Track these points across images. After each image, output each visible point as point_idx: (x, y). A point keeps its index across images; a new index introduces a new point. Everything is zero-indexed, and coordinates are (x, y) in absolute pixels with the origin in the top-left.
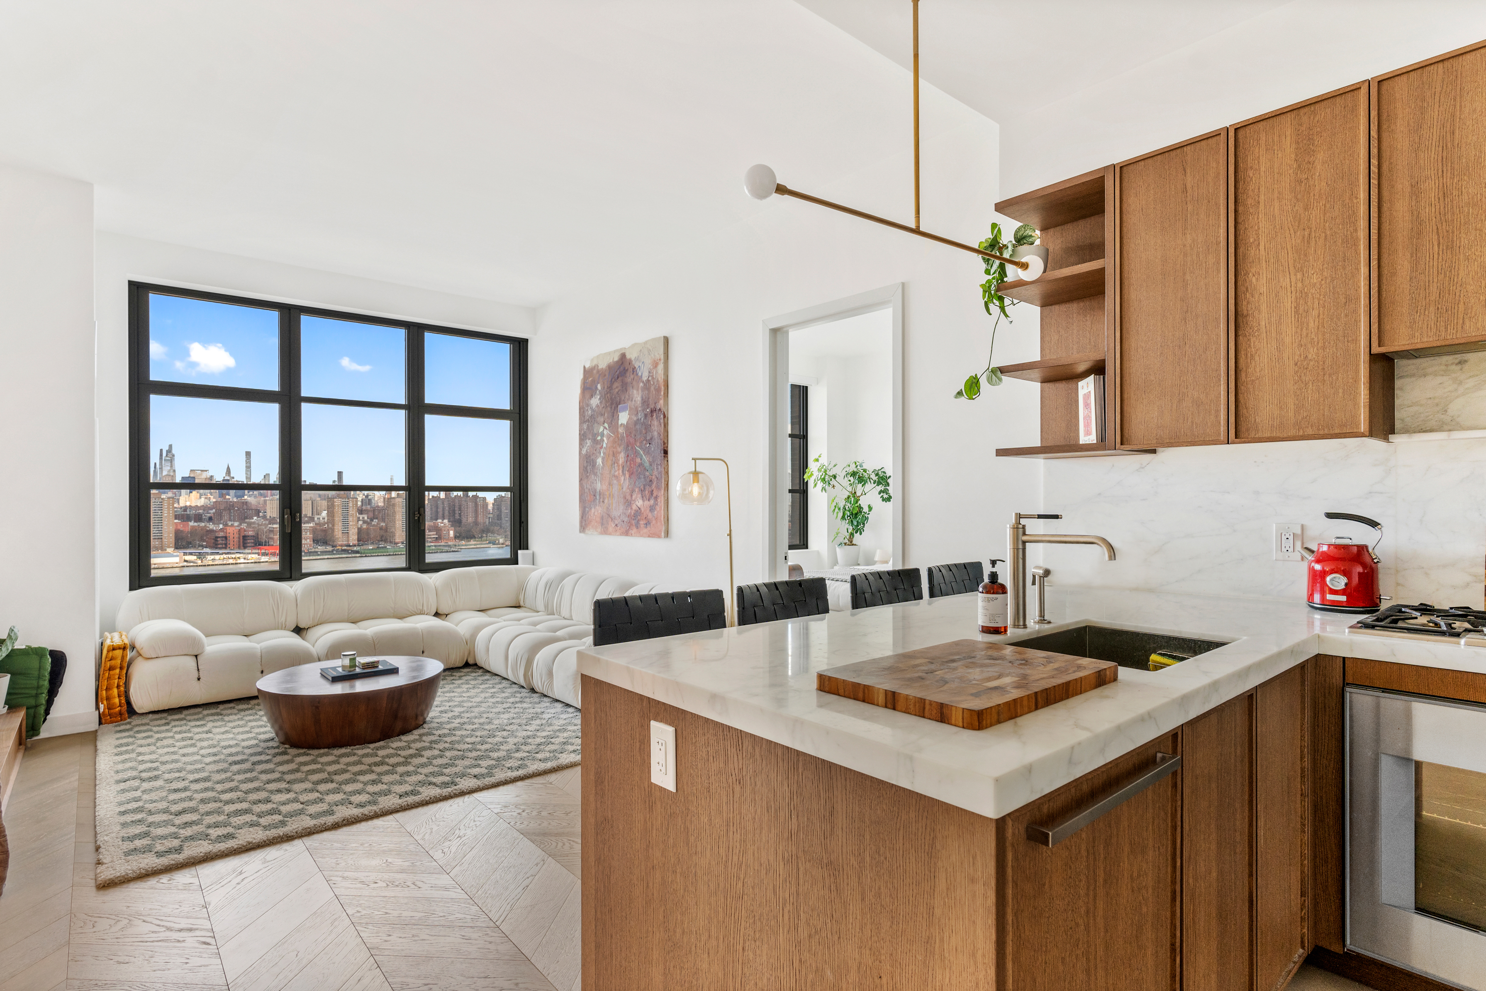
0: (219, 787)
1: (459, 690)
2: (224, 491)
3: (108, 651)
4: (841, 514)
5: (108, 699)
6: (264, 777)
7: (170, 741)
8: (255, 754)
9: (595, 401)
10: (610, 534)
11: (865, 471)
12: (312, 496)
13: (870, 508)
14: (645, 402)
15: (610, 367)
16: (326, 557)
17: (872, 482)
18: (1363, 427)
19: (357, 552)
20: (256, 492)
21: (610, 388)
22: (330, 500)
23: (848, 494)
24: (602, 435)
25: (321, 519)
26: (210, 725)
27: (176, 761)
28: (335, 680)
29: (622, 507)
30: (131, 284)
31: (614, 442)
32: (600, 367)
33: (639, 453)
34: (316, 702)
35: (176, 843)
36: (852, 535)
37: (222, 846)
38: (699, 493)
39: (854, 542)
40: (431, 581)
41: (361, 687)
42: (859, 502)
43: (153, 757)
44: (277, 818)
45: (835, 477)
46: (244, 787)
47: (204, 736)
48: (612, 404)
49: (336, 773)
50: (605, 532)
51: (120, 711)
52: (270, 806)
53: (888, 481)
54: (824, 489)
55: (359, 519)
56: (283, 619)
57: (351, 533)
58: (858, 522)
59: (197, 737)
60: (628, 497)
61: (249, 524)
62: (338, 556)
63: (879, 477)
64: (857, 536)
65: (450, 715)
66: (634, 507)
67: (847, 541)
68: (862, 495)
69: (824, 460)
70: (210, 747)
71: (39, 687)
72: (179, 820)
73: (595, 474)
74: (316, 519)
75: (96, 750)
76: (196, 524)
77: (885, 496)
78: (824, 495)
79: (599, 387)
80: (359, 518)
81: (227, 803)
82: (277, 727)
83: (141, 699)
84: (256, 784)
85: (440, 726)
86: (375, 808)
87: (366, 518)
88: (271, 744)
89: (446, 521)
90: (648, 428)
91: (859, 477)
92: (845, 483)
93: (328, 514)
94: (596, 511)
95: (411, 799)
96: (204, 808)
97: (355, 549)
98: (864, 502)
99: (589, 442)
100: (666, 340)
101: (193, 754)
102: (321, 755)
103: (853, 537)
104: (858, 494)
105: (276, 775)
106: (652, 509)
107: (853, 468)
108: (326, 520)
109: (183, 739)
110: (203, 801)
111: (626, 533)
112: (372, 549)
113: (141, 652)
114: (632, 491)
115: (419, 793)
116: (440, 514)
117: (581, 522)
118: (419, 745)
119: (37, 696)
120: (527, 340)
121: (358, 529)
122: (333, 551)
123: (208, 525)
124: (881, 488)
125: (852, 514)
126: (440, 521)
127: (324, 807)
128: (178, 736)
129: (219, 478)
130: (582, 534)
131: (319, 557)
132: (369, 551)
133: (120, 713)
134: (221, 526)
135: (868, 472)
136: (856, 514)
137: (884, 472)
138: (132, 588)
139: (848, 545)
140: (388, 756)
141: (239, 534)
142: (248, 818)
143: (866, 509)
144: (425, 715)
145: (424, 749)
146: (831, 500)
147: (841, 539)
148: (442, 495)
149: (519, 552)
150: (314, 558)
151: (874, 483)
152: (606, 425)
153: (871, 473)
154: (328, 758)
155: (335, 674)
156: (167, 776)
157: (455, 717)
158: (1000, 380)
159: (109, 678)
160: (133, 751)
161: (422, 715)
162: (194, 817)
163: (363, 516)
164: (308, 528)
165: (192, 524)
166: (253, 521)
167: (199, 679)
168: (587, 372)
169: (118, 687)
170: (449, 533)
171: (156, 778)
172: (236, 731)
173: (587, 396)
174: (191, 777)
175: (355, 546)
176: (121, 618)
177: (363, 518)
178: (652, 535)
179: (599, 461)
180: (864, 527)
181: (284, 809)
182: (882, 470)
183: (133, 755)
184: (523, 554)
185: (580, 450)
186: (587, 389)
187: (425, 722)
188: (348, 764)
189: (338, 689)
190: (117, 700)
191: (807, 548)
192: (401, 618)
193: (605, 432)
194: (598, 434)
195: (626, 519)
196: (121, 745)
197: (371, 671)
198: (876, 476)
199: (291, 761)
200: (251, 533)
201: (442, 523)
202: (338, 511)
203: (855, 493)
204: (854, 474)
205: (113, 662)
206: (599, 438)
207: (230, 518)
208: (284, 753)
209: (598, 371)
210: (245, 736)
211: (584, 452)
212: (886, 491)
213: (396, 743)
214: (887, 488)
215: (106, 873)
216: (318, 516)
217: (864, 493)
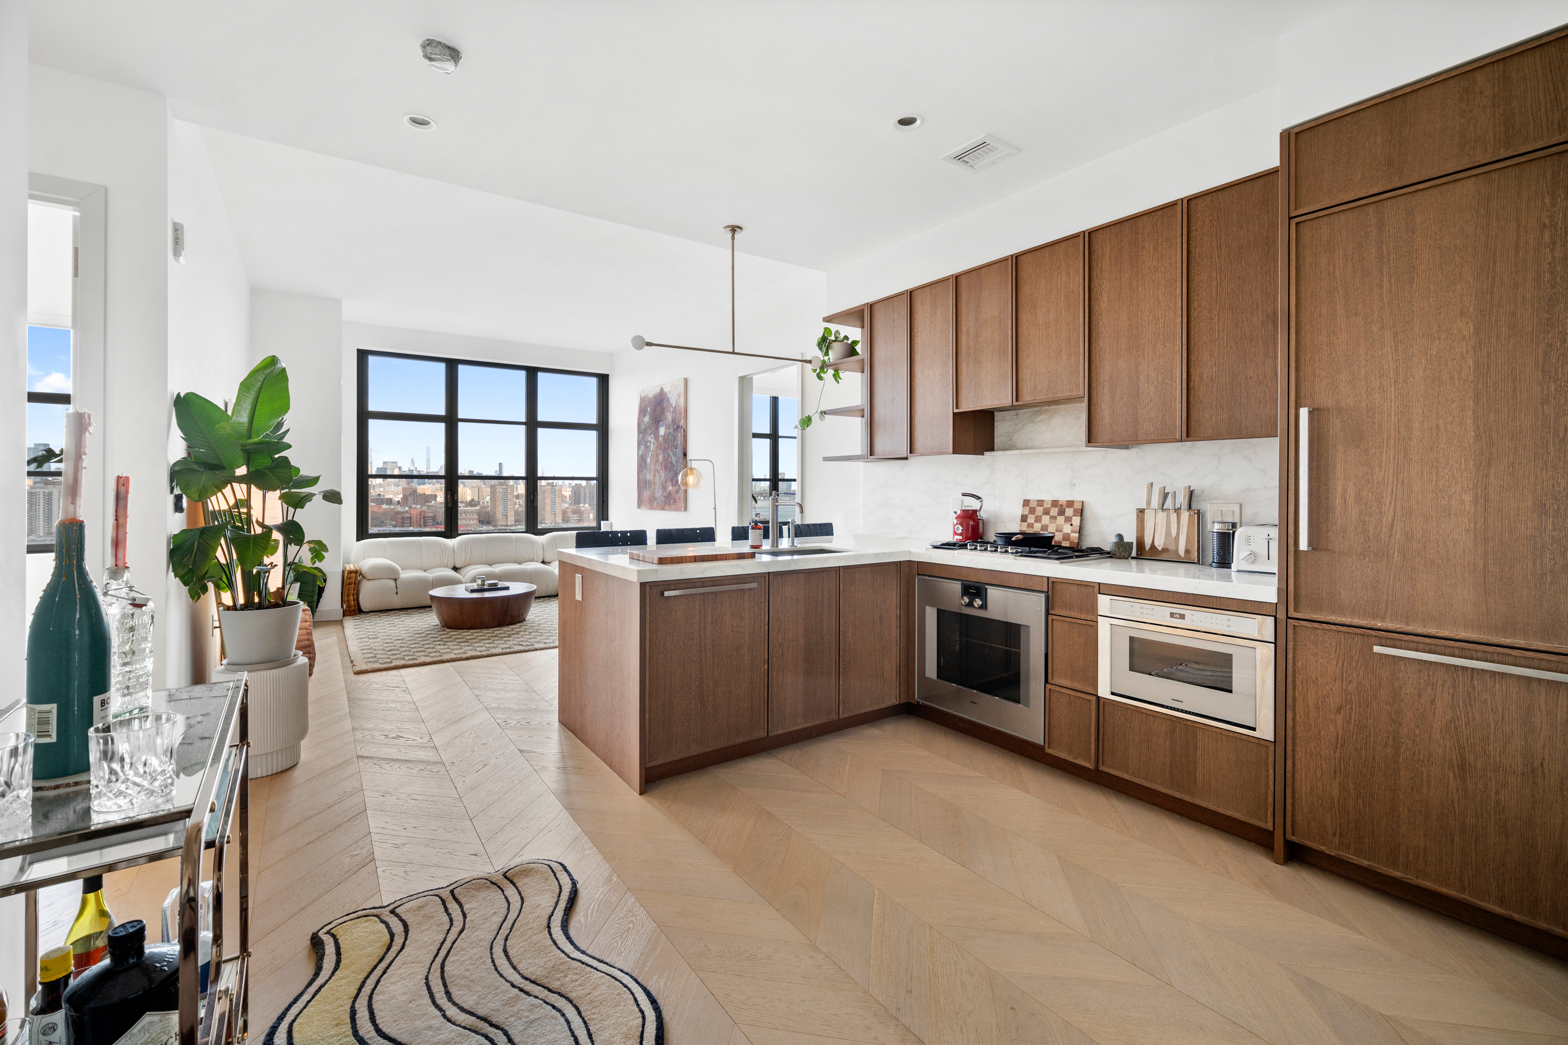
0: (409, 643)
1: (550, 607)
2: (409, 480)
3: (348, 574)
5: (348, 601)
6: (433, 639)
7: (383, 624)
8: (428, 631)
9: (647, 419)
10: (654, 509)
12: (479, 484)
14: (674, 421)
15: (655, 397)
18: (951, 450)
20: (434, 480)
21: (655, 411)
22: (492, 487)
24: (650, 443)
26: (403, 618)
27: (386, 632)
28: (473, 591)
29: (661, 491)
30: (359, 350)
31: (657, 447)
32: (649, 396)
33: (670, 455)
34: (461, 601)
35: (389, 660)
37: (411, 662)
38: (694, 482)
40: (540, 540)
41: (487, 595)
43: (374, 630)
44: (438, 654)
46: (422, 643)
47: (400, 623)
48: (656, 421)
49: (470, 639)
50: (652, 508)
51: (354, 609)
52: (434, 650)
55: (515, 503)
56: (446, 561)
57: (509, 514)
59: (397, 623)
60: (664, 484)
61: (429, 507)
65: (541, 618)
66: (668, 491)
70: (403, 627)
71: (313, 591)
72: (389, 653)
73: (646, 469)
74: (481, 503)
75: (343, 627)
76: (387, 507)
79: (649, 409)
81: (413, 648)
82: (440, 618)
83: (365, 603)
84: (428, 642)
85: (533, 622)
86: (488, 652)
87: (521, 502)
88: (437, 627)
89: (587, 505)
90: (675, 439)
93: (491, 499)
94: (647, 494)
95: (507, 650)
96: (401, 649)
99: (643, 447)
100: (686, 381)
101: (395, 630)
102: (463, 632)
105: (439, 639)
106: (677, 492)
108: (489, 504)
109: (389, 624)
110: (401, 647)
111: (663, 509)
113: (366, 576)
114: (667, 480)
115: (512, 648)
116: (582, 499)
117: (638, 501)
118: (518, 630)
119: (312, 596)
120: (607, 376)
121: (515, 511)
123: (397, 508)
126: (581, 505)
127: (462, 651)
128: (386, 623)
129: (406, 469)
130: (639, 510)
133: (354, 611)
134: (407, 509)
138: (358, 540)
140: (500, 634)
141: (421, 515)
142: (424, 653)
144: (525, 616)
145: (521, 631)
148: (584, 483)
149: (602, 522)
152: (652, 436)
154: (467, 634)
155: (472, 588)
156: (382, 638)
157: (543, 619)
158: (824, 417)
159: (348, 590)
160: (363, 627)
161: (523, 615)
162: (397, 652)
163: (519, 500)
165: (384, 506)
166: (432, 504)
167: (397, 593)
168: (642, 400)
169: (353, 595)
170: (589, 516)
171: (377, 638)
172: (418, 621)
173: (642, 416)
174: (395, 638)
176: (353, 556)
177: (519, 502)
178: (677, 510)
179: (649, 460)
181: (441, 651)
183: (364, 629)
184: (604, 524)
185: (638, 452)
186: (642, 411)
187: (524, 620)
188: (477, 636)
189: (475, 595)
190: (352, 603)
192: (520, 564)
193: (652, 440)
194: (648, 442)
195: (663, 499)
196: (357, 625)
197: (494, 588)
199: (448, 634)
200: (430, 514)
201: (583, 507)
202: (499, 496)
205: (350, 580)
206: (648, 444)
207: (414, 501)
208: (444, 631)
209: (648, 399)
210: (423, 624)
211: (640, 454)
213: (505, 629)
215: (357, 669)
216: (483, 501)
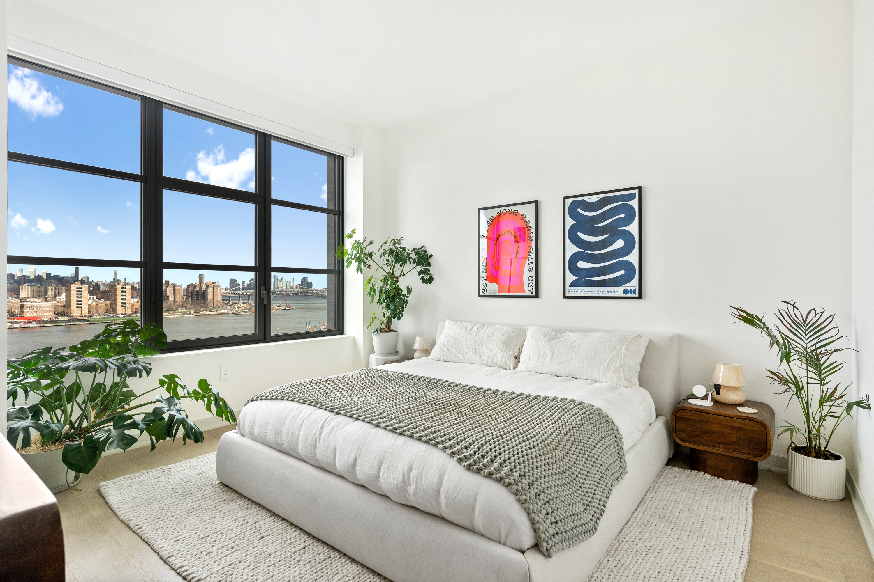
4: (377, 297)
11: (404, 249)
13: (409, 290)
16: (64, 324)
17: (412, 261)
19: (88, 320)
23: (384, 274)
25: (61, 299)
36: (389, 320)
39: (392, 328)
42: (398, 284)
45: (371, 255)
53: (430, 260)
54: (359, 270)
58: (395, 306)
62: (73, 323)
63: (419, 256)
64: (395, 321)
67: (385, 327)
68: (401, 276)
69: (359, 237)
77: (426, 277)
78: (360, 276)
80: (90, 298)
91: (397, 255)
92: (382, 261)
97: (86, 318)
98: (402, 284)
103: (391, 322)
104: (397, 274)
107: (390, 246)
112: (99, 318)
122: (69, 320)
124: (419, 268)
125: (389, 297)
131: (59, 324)
132: (96, 320)
135: (407, 251)
136: (393, 297)
137: (425, 251)
139: (386, 331)
143: (405, 292)
146: (368, 281)
147: (377, 325)
150: (55, 324)
151: (414, 263)
153: (410, 252)
164: (51, 305)
175: (86, 316)
180: (403, 311)
182: (423, 249)
191: (342, 333)
198: (416, 255)
203: (393, 273)
204: (392, 252)
212: (426, 272)
214: (428, 268)
217: (402, 274)
